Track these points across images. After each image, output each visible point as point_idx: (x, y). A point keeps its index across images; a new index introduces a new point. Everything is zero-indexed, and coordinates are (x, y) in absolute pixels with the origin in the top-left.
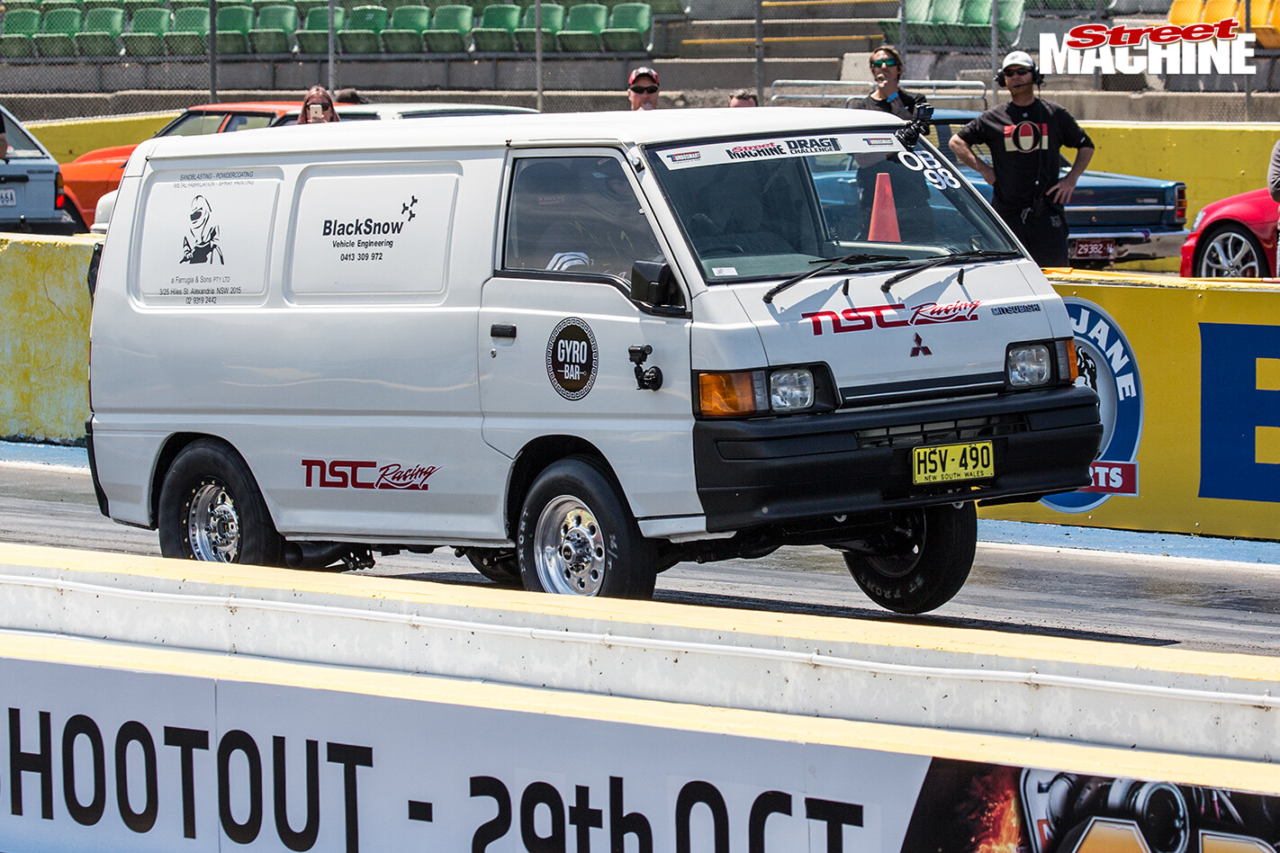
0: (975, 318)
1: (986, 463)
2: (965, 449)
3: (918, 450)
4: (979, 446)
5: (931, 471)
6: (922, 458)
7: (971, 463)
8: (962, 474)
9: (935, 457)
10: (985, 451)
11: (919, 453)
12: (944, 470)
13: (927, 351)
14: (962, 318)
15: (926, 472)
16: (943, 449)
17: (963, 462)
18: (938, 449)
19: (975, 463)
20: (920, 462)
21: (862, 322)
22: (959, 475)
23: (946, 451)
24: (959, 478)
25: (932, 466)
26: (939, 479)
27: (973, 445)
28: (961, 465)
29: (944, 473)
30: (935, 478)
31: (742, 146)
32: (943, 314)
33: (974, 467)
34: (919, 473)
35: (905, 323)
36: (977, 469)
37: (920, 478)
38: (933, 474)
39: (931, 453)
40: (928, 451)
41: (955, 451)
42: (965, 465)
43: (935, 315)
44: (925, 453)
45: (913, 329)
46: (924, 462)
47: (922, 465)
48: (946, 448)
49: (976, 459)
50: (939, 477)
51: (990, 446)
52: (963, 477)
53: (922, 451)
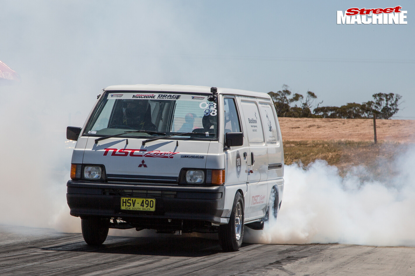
0: (172, 157)
1: (152, 206)
2: (143, 200)
3: (123, 198)
4: (149, 200)
5: (128, 206)
6: (124, 201)
7: (145, 205)
8: (141, 209)
9: (131, 202)
10: (152, 202)
11: (123, 199)
12: (134, 206)
13: (145, 166)
14: (167, 157)
15: (126, 206)
16: (134, 199)
17: (142, 204)
18: (131, 199)
19: (147, 205)
20: (123, 202)
21: (124, 153)
22: (140, 209)
23: (135, 200)
24: (140, 210)
25: (129, 204)
26: (131, 209)
27: (147, 199)
28: (141, 205)
29: (134, 207)
30: (129, 208)
31: (141, 94)
32: (159, 155)
33: (147, 207)
34: (123, 206)
35: (141, 156)
36: (147, 208)
37: (123, 208)
38: (129, 207)
39: (128, 200)
40: (127, 199)
41: (139, 201)
42: (143, 206)
43: (155, 155)
44: (126, 200)
45: (144, 158)
46: (125, 202)
47: (124, 204)
48: (135, 199)
49: (148, 204)
50: (131, 208)
51: (154, 200)
52: (141, 210)
53: (125, 199)
